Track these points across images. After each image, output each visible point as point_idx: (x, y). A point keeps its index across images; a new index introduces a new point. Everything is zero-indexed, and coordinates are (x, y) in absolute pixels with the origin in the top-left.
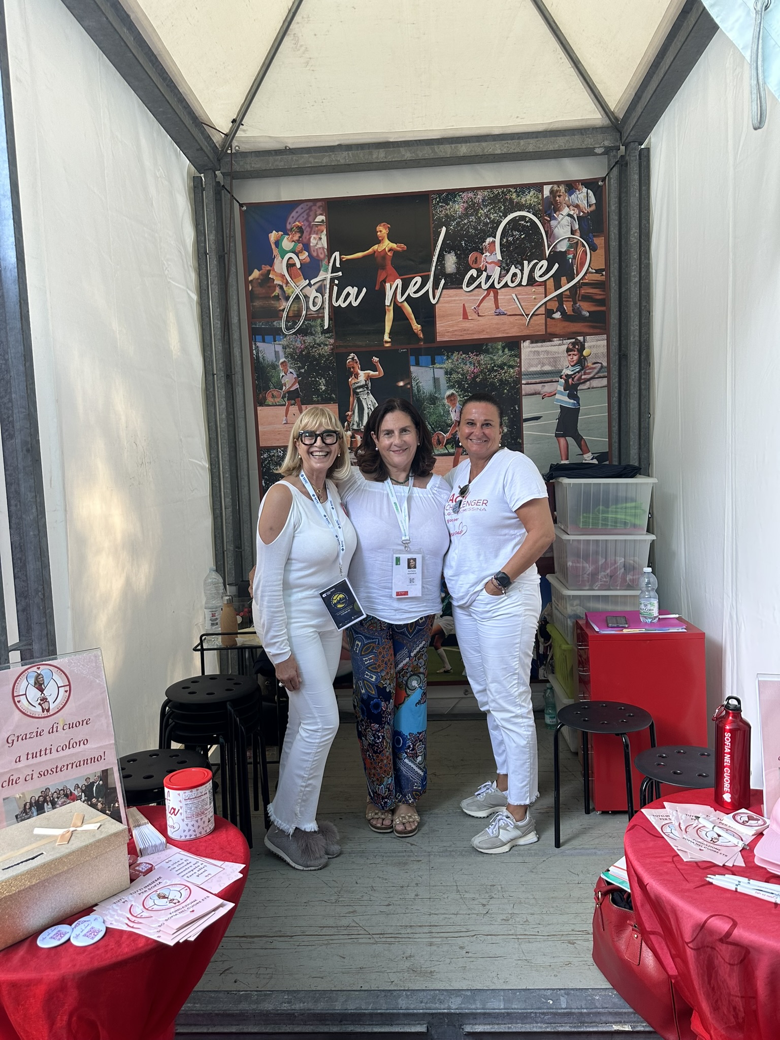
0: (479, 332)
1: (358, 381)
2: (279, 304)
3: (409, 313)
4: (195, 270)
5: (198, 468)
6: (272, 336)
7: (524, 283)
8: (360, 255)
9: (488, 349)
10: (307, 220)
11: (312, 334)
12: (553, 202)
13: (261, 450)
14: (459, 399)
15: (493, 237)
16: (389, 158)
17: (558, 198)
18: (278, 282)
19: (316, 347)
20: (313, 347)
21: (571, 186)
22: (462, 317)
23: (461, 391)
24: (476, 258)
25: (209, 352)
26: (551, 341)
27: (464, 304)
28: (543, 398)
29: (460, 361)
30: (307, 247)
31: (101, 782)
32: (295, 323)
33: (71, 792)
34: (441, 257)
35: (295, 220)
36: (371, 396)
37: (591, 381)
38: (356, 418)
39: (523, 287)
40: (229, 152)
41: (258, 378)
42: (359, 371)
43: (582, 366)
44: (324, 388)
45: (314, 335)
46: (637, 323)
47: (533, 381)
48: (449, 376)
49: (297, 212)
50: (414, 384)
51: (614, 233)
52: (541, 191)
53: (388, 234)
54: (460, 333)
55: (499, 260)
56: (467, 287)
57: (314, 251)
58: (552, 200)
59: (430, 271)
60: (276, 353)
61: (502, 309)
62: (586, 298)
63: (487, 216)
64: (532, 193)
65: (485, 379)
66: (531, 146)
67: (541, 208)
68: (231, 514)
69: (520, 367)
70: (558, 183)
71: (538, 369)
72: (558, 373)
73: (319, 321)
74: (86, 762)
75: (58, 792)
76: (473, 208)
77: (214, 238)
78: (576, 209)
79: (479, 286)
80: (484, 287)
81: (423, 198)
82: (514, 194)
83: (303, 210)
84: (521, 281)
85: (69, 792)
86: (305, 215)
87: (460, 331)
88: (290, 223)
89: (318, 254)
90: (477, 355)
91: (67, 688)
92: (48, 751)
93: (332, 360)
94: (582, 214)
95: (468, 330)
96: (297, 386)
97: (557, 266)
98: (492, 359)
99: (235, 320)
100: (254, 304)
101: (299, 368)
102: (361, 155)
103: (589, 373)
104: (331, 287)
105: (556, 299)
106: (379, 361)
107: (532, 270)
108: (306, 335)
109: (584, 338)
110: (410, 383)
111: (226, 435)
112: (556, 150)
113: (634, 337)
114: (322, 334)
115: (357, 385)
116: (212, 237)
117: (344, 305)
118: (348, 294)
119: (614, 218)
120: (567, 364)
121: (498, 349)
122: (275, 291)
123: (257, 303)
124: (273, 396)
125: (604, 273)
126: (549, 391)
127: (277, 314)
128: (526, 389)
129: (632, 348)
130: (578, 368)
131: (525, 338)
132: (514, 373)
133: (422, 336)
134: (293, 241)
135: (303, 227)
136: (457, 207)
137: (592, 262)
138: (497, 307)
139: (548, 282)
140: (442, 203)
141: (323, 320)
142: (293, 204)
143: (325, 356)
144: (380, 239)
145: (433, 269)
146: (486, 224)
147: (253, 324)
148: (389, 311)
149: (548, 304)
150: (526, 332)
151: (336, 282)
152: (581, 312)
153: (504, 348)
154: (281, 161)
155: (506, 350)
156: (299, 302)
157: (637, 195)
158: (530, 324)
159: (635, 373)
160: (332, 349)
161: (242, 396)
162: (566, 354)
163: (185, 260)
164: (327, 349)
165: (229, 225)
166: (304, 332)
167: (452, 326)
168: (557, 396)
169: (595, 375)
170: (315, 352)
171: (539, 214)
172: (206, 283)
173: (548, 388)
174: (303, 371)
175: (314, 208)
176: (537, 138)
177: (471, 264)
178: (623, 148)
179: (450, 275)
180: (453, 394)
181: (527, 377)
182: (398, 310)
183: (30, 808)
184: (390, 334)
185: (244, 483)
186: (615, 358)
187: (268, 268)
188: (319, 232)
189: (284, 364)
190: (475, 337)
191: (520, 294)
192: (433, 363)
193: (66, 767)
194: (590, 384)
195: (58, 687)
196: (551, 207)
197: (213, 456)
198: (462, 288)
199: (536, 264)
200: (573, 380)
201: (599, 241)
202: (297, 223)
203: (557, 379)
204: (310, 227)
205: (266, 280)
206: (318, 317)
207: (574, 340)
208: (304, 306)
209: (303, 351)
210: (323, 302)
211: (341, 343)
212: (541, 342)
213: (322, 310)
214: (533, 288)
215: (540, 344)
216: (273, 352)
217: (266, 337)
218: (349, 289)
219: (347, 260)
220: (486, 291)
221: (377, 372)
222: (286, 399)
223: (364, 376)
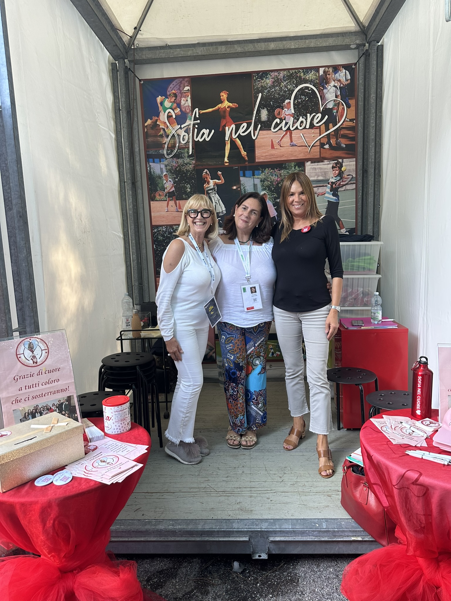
0: (281, 157)
1: (209, 186)
3: (239, 145)
4: (113, 120)
5: (117, 237)
6: (159, 159)
7: (308, 127)
8: (210, 110)
9: (286, 167)
10: (179, 89)
11: (182, 158)
12: (325, 78)
13: (153, 227)
14: (268, 196)
15: (289, 99)
16: (228, 51)
17: (328, 76)
18: (162, 126)
19: (184, 166)
20: (183, 165)
21: (336, 68)
22: (271, 147)
25: (122, 169)
26: (323, 162)
27: (272, 140)
28: (318, 196)
29: (269, 174)
31: (67, 403)
32: (172, 151)
33: (50, 407)
34: (259, 112)
35: (172, 89)
36: (217, 195)
37: (346, 186)
39: (307, 130)
40: (133, 47)
41: (151, 184)
42: (210, 180)
43: (341, 177)
44: (189, 190)
45: (183, 158)
46: (374, 151)
48: (263, 183)
49: (173, 85)
50: (242, 188)
51: (361, 97)
52: (318, 71)
53: (227, 98)
54: (269, 157)
55: (293, 113)
56: (274, 129)
57: (183, 108)
58: (324, 77)
59: (252, 119)
60: (161, 169)
61: (294, 143)
62: (344, 136)
63: (286, 87)
64: (312, 73)
66: (313, 43)
67: (318, 82)
68: (136, 264)
70: (328, 67)
71: (315, 179)
72: (327, 181)
73: (186, 150)
74: (58, 391)
75: (43, 407)
76: (277, 81)
77: (124, 100)
78: (339, 82)
79: (281, 129)
80: (284, 129)
81: (248, 76)
82: (302, 73)
83: (177, 83)
84: (306, 126)
85: (49, 408)
86: (178, 86)
87: (270, 155)
88: (169, 91)
89: (185, 110)
90: (279, 170)
91: (47, 351)
92: (37, 385)
93: (194, 173)
94: (342, 85)
95: (274, 155)
96: (173, 189)
97: (327, 117)
99: (137, 150)
100: (148, 140)
101: (175, 178)
102: (211, 50)
103: (345, 181)
104: (194, 129)
105: (326, 137)
106: (222, 174)
107: (312, 119)
108: (179, 158)
109: (342, 160)
110: (240, 187)
111: (133, 218)
112: (328, 46)
113: (371, 160)
114: (188, 158)
115: (209, 188)
116: (123, 100)
117: (201, 140)
118: (203, 134)
119: (361, 88)
120: (332, 176)
121: (292, 167)
122: (160, 132)
123: (150, 139)
124: (160, 195)
125: (355, 121)
126: (322, 192)
127: (161, 146)
129: (370, 166)
130: (338, 178)
131: (308, 160)
133: (247, 159)
134: (171, 102)
135: (177, 94)
136: (268, 81)
137: (347, 114)
138: (292, 141)
140: (259, 79)
141: (188, 149)
142: (171, 80)
143: (190, 171)
144: (222, 100)
145: (254, 118)
146: (285, 92)
147: (147, 152)
148: (228, 143)
149: (321, 139)
150: (308, 157)
151: (197, 126)
152: (341, 145)
153: (295, 166)
154: (163, 53)
155: (297, 167)
156: (174, 138)
157: (375, 73)
158: (311, 151)
159: (372, 181)
160: (194, 167)
161: (141, 195)
162: (332, 170)
163: (107, 113)
164: (191, 166)
165: (133, 92)
166: (177, 156)
167: (265, 153)
168: (326, 195)
169: (348, 182)
170: (184, 169)
171: (317, 85)
172: (120, 127)
173: (321, 190)
174: (177, 180)
175: (183, 82)
176: (316, 38)
177: (276, 115)
178: (367, 45)
179: (264, 122)
180: (265, 194)
182: (233, 143)
183: (28, 416)
184: (228, 158)
185: (143, 246)
186: (360, 172)
187: (156, 118)
188: (186, 97)
189: (166, 176)
190: (278, 159)
191: (305, 134)
192: (254, 175)
193: (47, 394)
194: (346, 188)
195: (42, 350)
196: (323, 81)
197: (125, 230)
198: (271, 130)
199: (315, 115)
200: (335, 185)
201: (352, 102)
202: (173, 91)
203: (326, 185)
204: (181, 93)
205: (155, 125)
206: (186, 148)
207: (336, 161)
208: (178, 141)
209: (177, 168)
210: (189, 139)
211: (199, 163)
212: (317, 163)
213: (188, 143)
214: (313, 130)
215: (316, 164)
216: (160, 168)
217: (155, 159)
218: (204, 130)
219: (202, 113)
220: (285, 132)
221: (221, 181)
222: (167, 197)
223: (213, 183)
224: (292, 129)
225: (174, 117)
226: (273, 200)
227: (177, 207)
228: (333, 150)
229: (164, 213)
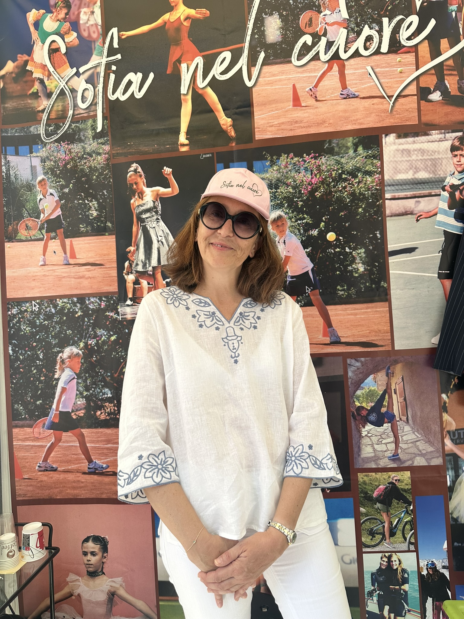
0: (319, 124)
1: (144, 202)
2: (38, 103)
3: (214, 103)
6: (28, 147)
7: (385, 48)
8: (145, 28)
9: (333, 149)
11: (80, 140)
13: (8, 303)
14: (289, 223)
18: (37, 74)
19: (86, 158)
20: (82, 158)
22: (291, 103)
23: (293, 212)
24: (310, 20)
26: (428, 135)
27: (294, 85)
28: (417, 220)
29: (290, 167)
30: (75, 26)
32: (58, 127)
34: (259, 22)
36: (162, 223)
38: (141, 255)
39: (383, 56)
41: (9, 204)
44: (95, 213)
45: (83, 141)
47: (402, 194)
48: (274, 190)
54: (289, 127)
55: (345, 19)
56: (298, 60)
57: (85, 30)
59: (243, 41)
60: (33, 168)
61: (352, 89)
65: (328, 193)
69: (382, 173)
71: (409, 176)
72: (439, 183)
73: (90, 122)
79: (316, 57)
80: (324, 57)
84: (379, 47)
87: (291, 123)
89: (89, 34)
90: (315, 158)
93: (107, 174)
95: (301, 122)
96: (59, 212)
97: (433, 22)
98: (338, 162)
100: (6, 105)
101: (62, 187)
104: (107, 76)
105: (433, 72)
106: (173, 173)
107: (396, 31)
108: (72, 143)
114: (93, 139)
115: (142, 208)
117: (123, 98)
118: (130, 83)
120: (453, 169)
121: (348, 148)
122: (33, 86)
123: (10, 105)
126: (427, 209)
127: (35, 117)
128: (391, 206)
131: (388, 130)
132: (372, 182)
133: (233, 134)
134: (58, 20)
135: (71, 1)
138: (344, 87)
139: (420, 47)
141: (95, 121)
143: (97, 170)
144: (173, 4)
145: (248, 38)
147: (2, 132)
148: (186, 101)
149: (421, 79)
150: (388, 122)
151: (114, 68)
153: (356, 146)
155: (360, 148)
156: (63, 99)
158: (394, 110)
160: (107, 159)
162: (450, 155)
164: (101, 159)
166: (69, 137)
167: (278, 117)
168: (440, 217)
170: (85, 165)
173: (425, 205)
174: (67, 190)
177: (303, 27)
179: (273, 45)
180: (280, 217)
181: (393, 188)
182: (198, 99)
184: (188, 133)
187: (26, 57)
188: (91, 5)
189: (43, 183)
190: (313, 131)
191: (378, 66)
198: (290, 62)
199: (402, 21)
200: (461, 193)
203: (437, 191)
205: (22, 74)
206: (89, 117)
207: (461, 134)
208: (71, 104)
209: (68, 164)
210: (95, 96)
211: (119, 150)
212: (413, 136)
213: (93, 107)
214: (397, 56)
215: (410, 140)
216: (29, 168)
217: (20, 147)
218: (131, 76)
219: (127, 37)
220: (327, 65)
221: (169, 190)
222: (44, 231)
223: (152, 195)
224: (343, 56)
225: (63, 50)
226: (302, 231)
227: (65, 253)
228: (451, 105)
229: (35, 270)
